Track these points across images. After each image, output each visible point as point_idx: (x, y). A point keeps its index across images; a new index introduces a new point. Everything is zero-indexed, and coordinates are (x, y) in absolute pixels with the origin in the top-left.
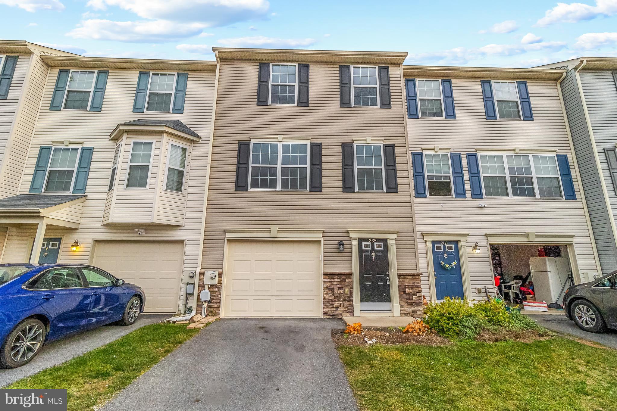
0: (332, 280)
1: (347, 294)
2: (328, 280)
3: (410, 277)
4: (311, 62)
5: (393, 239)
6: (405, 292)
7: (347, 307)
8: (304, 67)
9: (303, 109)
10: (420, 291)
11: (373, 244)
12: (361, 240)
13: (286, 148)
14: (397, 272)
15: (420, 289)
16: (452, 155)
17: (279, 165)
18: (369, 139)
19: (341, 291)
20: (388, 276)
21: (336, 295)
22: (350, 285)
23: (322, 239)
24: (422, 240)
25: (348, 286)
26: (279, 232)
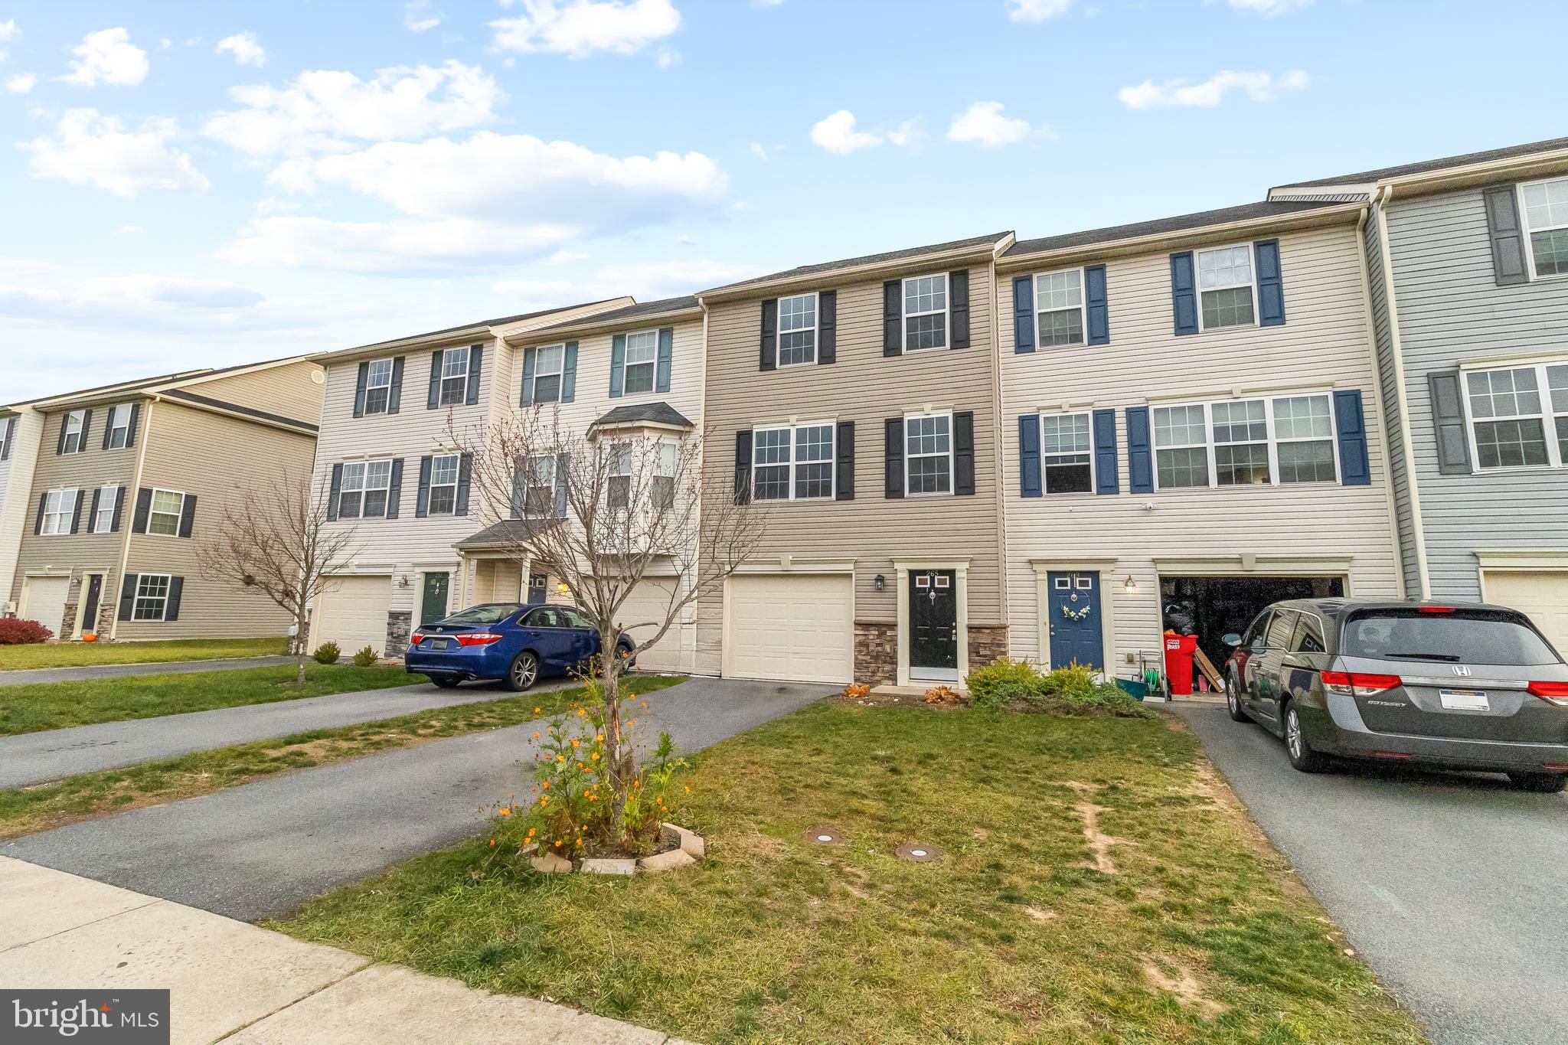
0: (867, 633)
1: (888, 653)
2: (862, 632)
3: (988, 631)
4: (838, 285)
5: (962, 571)
6: (978, 654)
7: (888, 672)
8: (828, 297)
9: (827, 368)
10: (1004, 653)
11: (932, 580)
12: (913, 574)
13: (801, 433)
14: (966, 622)
15: (1003, 650)
16: (1097, 414)
17: (793, 463)
18: (928, 407)
19: (880, 649)
20: (955, 628)
21: (871, 654)
22: (893, 641)
23: (853, 573)
24: (1029, 571)
25: (891, 641)
26: (793, 562)
